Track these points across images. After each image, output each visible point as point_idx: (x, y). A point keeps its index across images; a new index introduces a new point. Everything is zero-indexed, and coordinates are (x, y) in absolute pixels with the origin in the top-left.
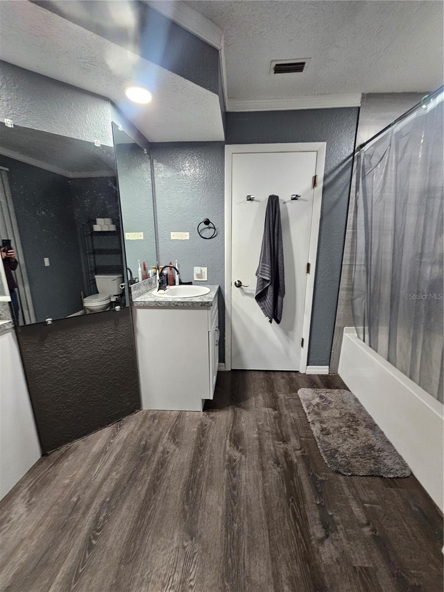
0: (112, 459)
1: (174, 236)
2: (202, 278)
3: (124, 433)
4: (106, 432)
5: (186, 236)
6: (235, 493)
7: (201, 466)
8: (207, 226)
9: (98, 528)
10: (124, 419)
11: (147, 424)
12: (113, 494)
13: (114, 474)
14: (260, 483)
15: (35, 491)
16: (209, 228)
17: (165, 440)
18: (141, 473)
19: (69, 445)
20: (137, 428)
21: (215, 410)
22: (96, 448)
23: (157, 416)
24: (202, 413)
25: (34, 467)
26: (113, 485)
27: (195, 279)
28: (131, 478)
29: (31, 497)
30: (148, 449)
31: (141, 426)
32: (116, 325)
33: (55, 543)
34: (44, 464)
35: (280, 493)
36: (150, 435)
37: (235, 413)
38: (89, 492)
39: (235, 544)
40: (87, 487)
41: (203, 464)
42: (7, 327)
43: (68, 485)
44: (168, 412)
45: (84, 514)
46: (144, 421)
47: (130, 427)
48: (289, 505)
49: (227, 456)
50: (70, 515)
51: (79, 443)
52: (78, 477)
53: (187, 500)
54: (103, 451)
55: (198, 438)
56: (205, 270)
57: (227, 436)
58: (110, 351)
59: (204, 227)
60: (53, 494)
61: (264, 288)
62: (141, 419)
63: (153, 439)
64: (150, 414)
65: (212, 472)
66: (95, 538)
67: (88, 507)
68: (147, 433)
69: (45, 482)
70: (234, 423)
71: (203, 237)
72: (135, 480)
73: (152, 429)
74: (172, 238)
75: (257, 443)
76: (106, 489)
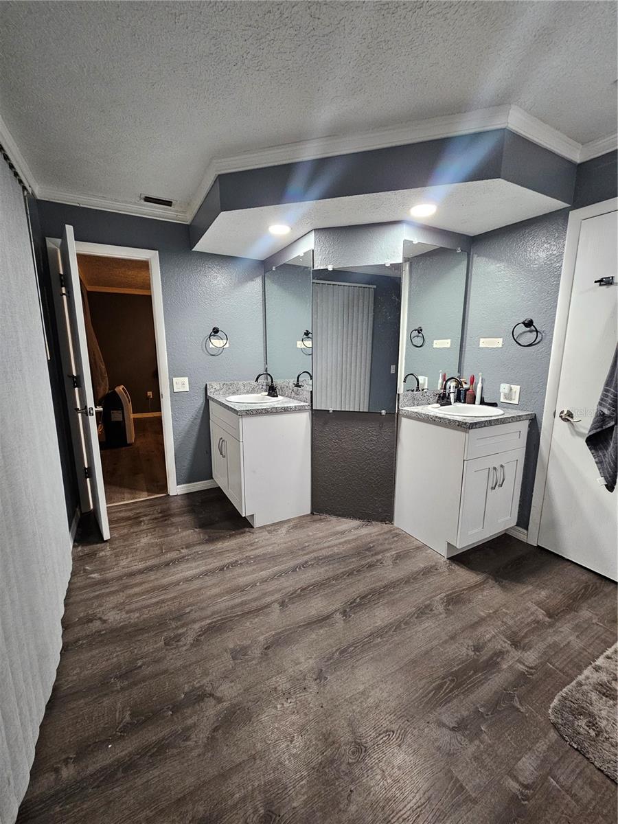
0: (342, 540)
1: (484, 343)
2: (511, 399)
3: (364, 531)
4: (356, 523)
5: (498, 343)
6: (403, 626)
7: (397, 590)
8: (528, 329)
9: (305, 565)
10: (373, 523)
11: (386, 536)
12: (326, 557)
13: (336, 548)
14: (435, 642)
15: (295, 527)
16: (531, 331)
17: (389, 555)
18: (351, 560)
19: (328, 516)
20: (377, 534)
21: (462, 565)
22: (339, 528)
23: (399, 535)
24: (445, 559)
25: (304, 516)
26: (330, 553)
27: (502, 400)
28: (343, 558)
29: (292, 528)
30: (370, 551)
31: (380, 534)
32: (381, 428)
33: (285, 555)
34: (310, 517)
35: (446, 665)
36: (381, 544)
37: (483, 583)
38: (316, 547)
39: (366, 647)
40: (317, 544)
41: (400, 590)
42: (306, 408)
43: (309, 536)
44: (413, 539)
45: (305, 555)
46: (386, 533)
47: (372, 531)
48: (443, 678)
49: (429, 602)
50: (299, 549)
51: (334, 519)
52: (318, 535)
53: (363, 598)
54: (343, 533)
55: (418, 573)
56: (516, 388)
57: (448, 591)
58: (371, 451)
59: (523, 331)
60: (301, 535)
61: (604, 427)
62: (386, 530)
63: (380, 548)
64: (397, 531)
65: (401, 600)
66: (300, 568)
67: (308, 554)
68: (381, 542)
69: (302, 527)
70: (470, 588)
71: (520, 344)
72: (344, 561)
73: (387, 542)
74: (481, 346)
75: (476, 619)
76: (324, 553)
